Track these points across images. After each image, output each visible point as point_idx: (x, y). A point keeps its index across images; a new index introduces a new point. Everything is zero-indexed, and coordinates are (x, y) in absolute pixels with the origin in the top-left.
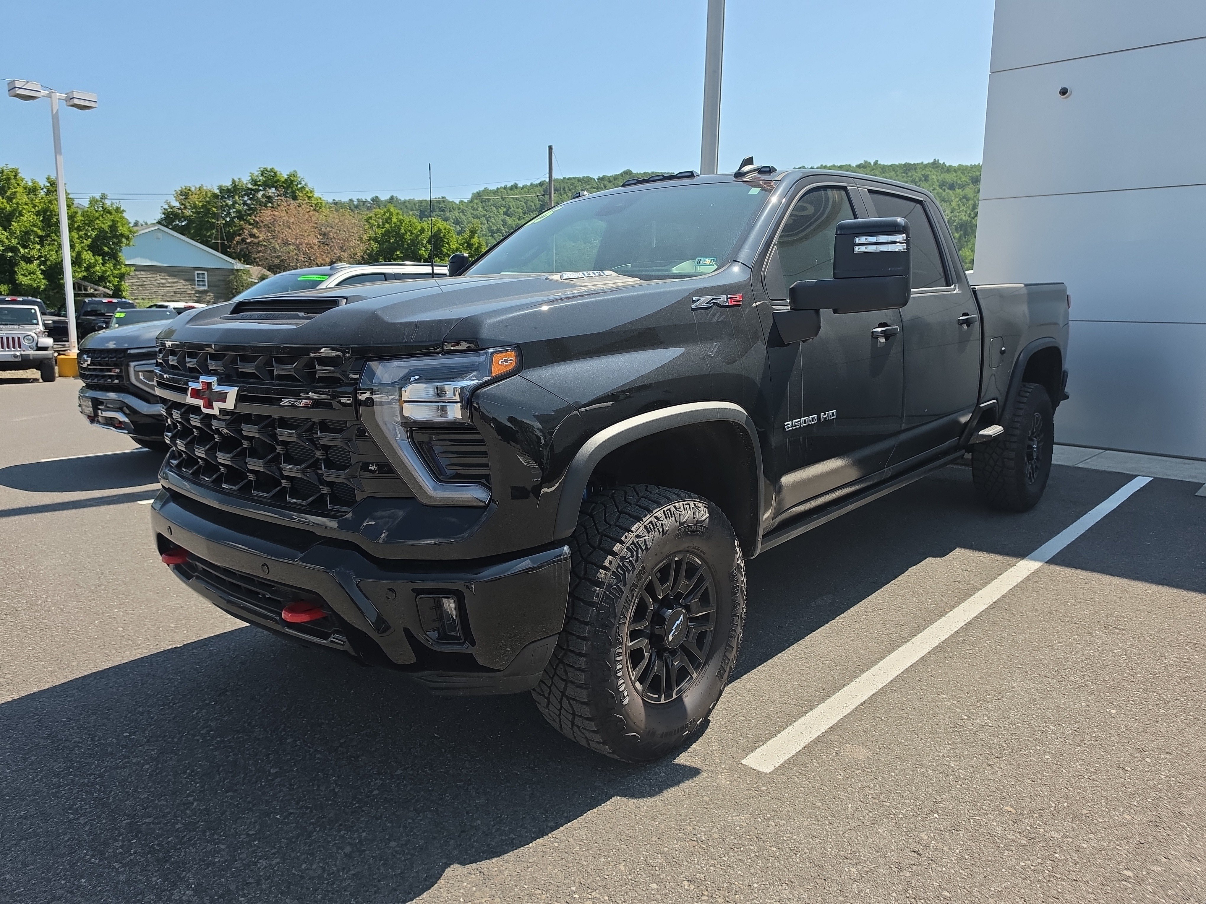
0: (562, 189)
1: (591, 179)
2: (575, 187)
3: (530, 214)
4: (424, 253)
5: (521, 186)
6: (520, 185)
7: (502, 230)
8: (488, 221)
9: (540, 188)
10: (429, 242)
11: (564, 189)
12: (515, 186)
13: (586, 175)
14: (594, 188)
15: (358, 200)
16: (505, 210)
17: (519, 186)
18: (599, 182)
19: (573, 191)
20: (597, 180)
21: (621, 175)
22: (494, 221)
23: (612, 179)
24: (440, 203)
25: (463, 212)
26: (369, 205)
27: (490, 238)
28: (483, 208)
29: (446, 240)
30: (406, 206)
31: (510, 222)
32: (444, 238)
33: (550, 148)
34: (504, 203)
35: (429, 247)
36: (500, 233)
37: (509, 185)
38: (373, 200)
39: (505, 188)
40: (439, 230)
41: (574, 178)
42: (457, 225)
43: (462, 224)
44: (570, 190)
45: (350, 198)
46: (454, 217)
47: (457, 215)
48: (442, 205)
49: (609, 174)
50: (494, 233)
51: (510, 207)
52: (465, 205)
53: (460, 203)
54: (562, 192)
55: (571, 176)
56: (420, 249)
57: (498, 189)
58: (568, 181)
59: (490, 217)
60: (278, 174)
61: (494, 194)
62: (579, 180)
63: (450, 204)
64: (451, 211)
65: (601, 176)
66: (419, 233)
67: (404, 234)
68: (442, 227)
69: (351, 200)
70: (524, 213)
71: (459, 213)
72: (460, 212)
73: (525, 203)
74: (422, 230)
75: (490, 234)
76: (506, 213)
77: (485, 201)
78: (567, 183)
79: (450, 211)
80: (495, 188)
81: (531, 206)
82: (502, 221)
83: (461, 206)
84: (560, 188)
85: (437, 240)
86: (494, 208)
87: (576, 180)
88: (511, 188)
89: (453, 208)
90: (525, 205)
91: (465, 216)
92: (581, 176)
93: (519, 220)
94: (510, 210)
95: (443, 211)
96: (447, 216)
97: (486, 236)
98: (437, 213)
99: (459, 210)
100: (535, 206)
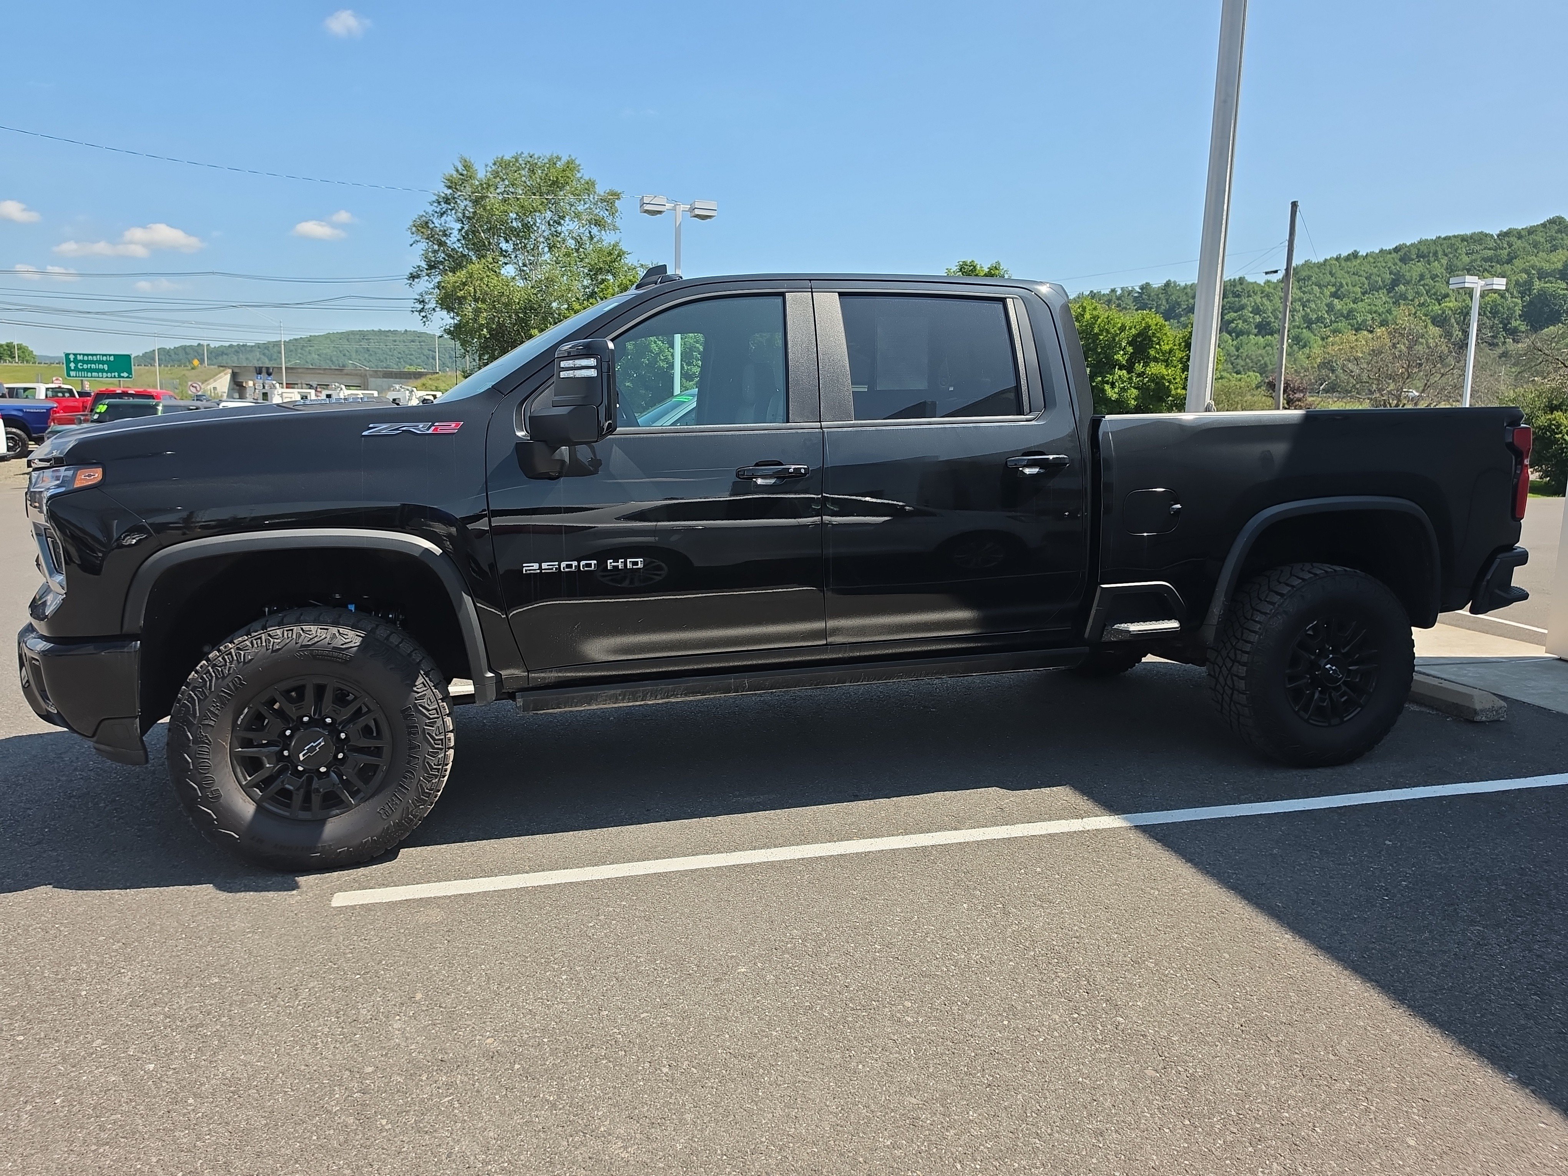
0: (1431, 255)
1: (1486, 235)
2: (1456, 250)
3: (1373, 295)
4: (1121, 358)
5: (1365, 254)
6: (1363, 253)
7: (1325, 318)
8: (1304, 306)
9: (1394, 255)
10: (1130, 343)
11: (1436, 253)
12: (1355, 255)
13: (1477, 230)
14: (1489, 249)
15: (1122, 289)
16: (1333, 289)
17: (1360, 254)
18: (1500, 240)
19: (1451, 256)
20: (1496, 237)
21: (1544, 225)
22: (1313, 306)
23: (1523, 233)
24: (1235, 286)
25: (1268, 296)
26: (1136, 295)
27: (1304, 330)
28: (1300, 288)
29: (1155, 339)
30: (1186, 293)
31: (1339, 307)
32: (1153, 336)
33: (1294, 205)
34: (1333, 280)
35: (1130, 349)
36: (1322, 323)
37: (1344, 254)
38: (1142, 288)
39: (1338, 259)
40: (1148, 327)
41: (1455, 236)
42: (1256, 314)
43: (1264, 313)
44: (1446, 255)
45: (1113, 287)
46: (1253, 304)
47: (1258, 300)
48: (1239, 288)
49: (1520, 226)
50: (1312, 324)
51: (1341, 286)
52: (1272, 286)
53: (1265, 283)
54: (1432, 259)
55: (1451, 234)
56: (1117, 353)
57: (1326, 260)
58: (1445, 242)
59: (1308, 301)
60: (978, 267)
61: (1319, 268)
62: (1463, 239)
63: (1251, 286)
64: (1251, 296)
65: (1505, 230)
66: (1118, 332)
67: (1097, 335)
68: (1152, 322)
69: (1113, 291)
70: (1364, 294)
71: (1261, 298)
72: (1264, 297)
73: (1366, 278)
74: (1123, 329)
75: (1305, 326)
76: (1334, 295)
77: (1304, 279)
78: (1441, 245)
79: (1249, 296)
80: (1322, 260)
81: (1377, 282)
82: (1327, 305)
83: (1267, 289)
84: (1429, 253)
85: (1144, 340)
86: (1316, 289)
87: (1459, 240)
88: (1348, 258)
89: (1253, 292)
90: (1366, 282)
91: (1271, 301)
92: (1468, 232)
93: (1354, 303)
94: (1342, 290)
95: (1238, 296)
96: (1243, 302)
97: (1298, 328)
98: (1229, 300)
99: (1262, 293)
100: (1383, 282)
